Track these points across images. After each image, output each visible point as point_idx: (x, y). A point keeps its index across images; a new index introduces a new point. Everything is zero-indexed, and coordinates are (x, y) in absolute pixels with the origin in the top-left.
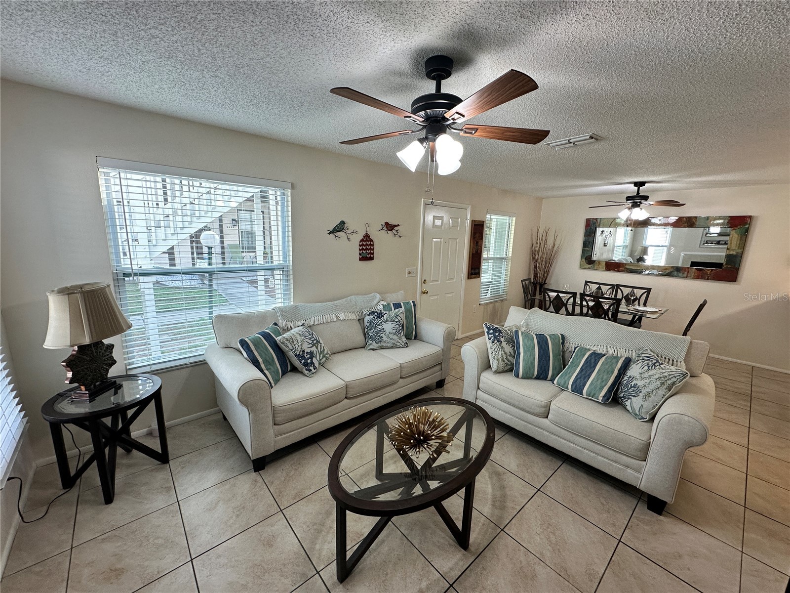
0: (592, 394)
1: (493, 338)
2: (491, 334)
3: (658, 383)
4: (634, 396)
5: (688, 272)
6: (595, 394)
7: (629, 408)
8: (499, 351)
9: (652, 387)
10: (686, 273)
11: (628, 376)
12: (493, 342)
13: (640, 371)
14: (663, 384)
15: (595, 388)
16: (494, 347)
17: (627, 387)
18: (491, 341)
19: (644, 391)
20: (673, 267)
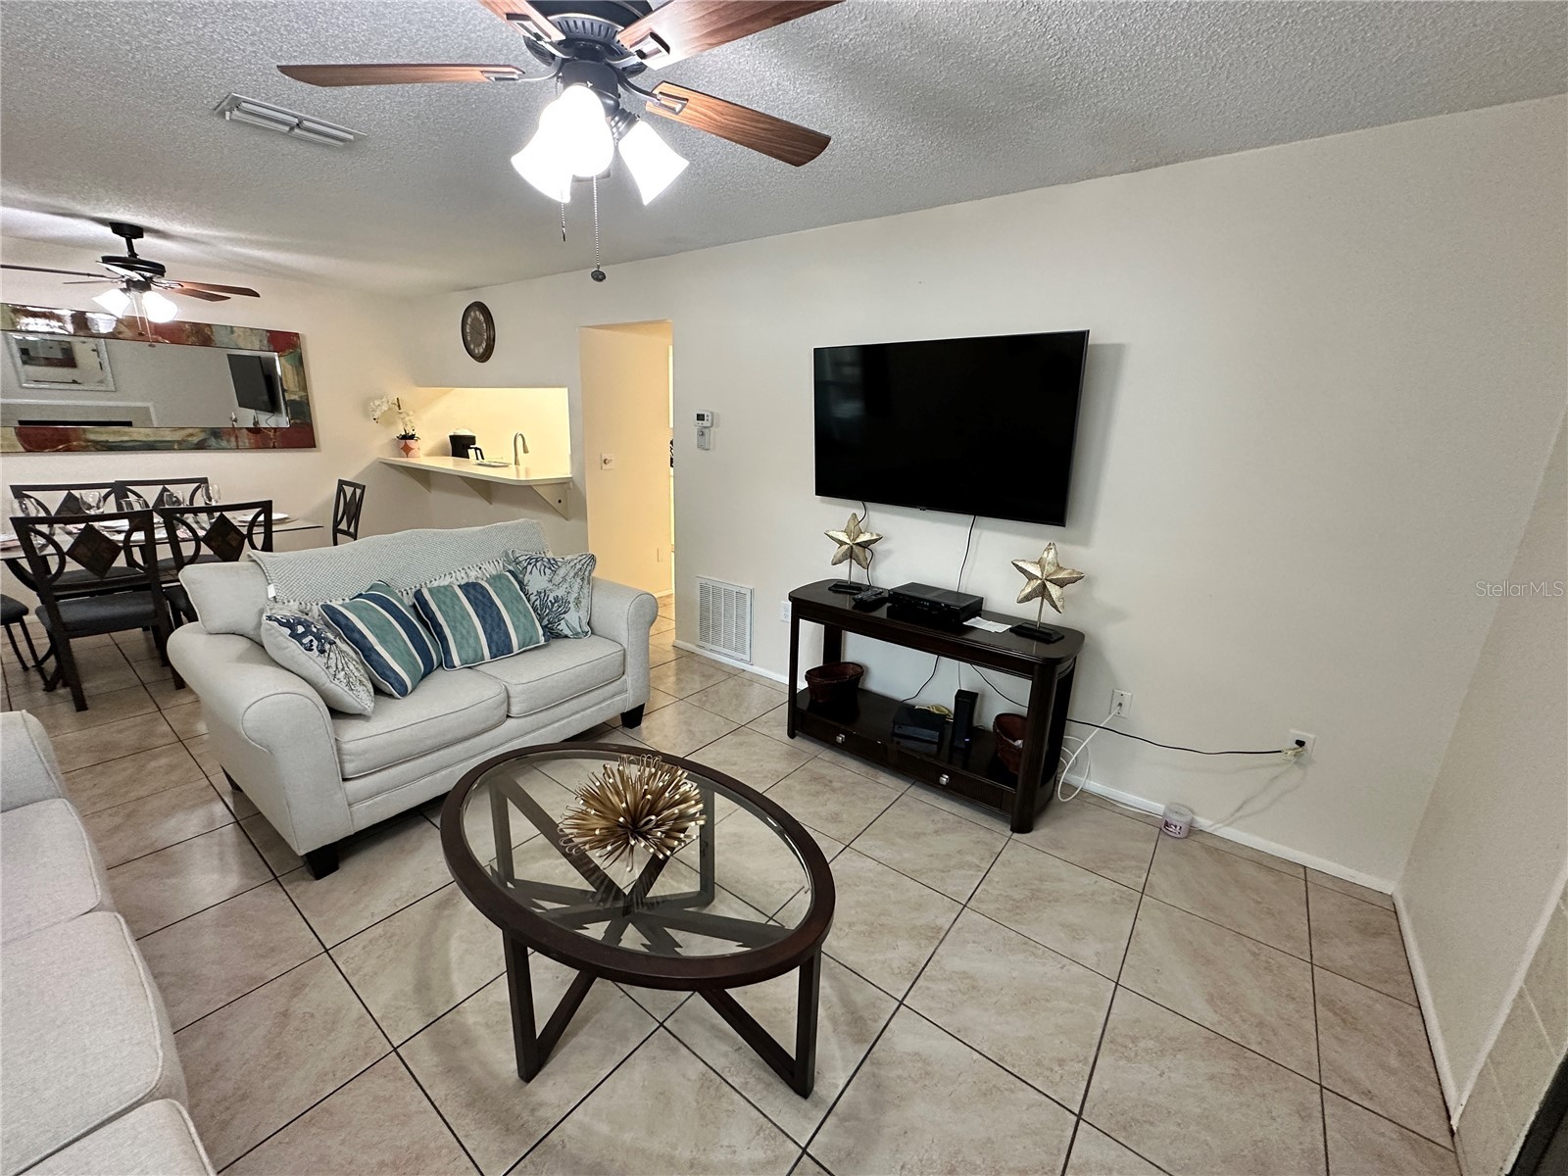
0: (528, 640)
1: (315, 643)
2: (304, 635)
3: (579, 581)
4: (565, 612)
5: (237, 437)
6: (531, 638)
7: (567, 632)
8: (346, 663)
9: (576, 588)
10: (233, 439)
11: (535, 593)
12: (322, 651)
13: (546, 578)
14: (583, 579)
15: (526, 629)
16: (332, 663)
17: (547, 607)
18: (316, 652)
19: (571, 599)
20: (204, 430)
